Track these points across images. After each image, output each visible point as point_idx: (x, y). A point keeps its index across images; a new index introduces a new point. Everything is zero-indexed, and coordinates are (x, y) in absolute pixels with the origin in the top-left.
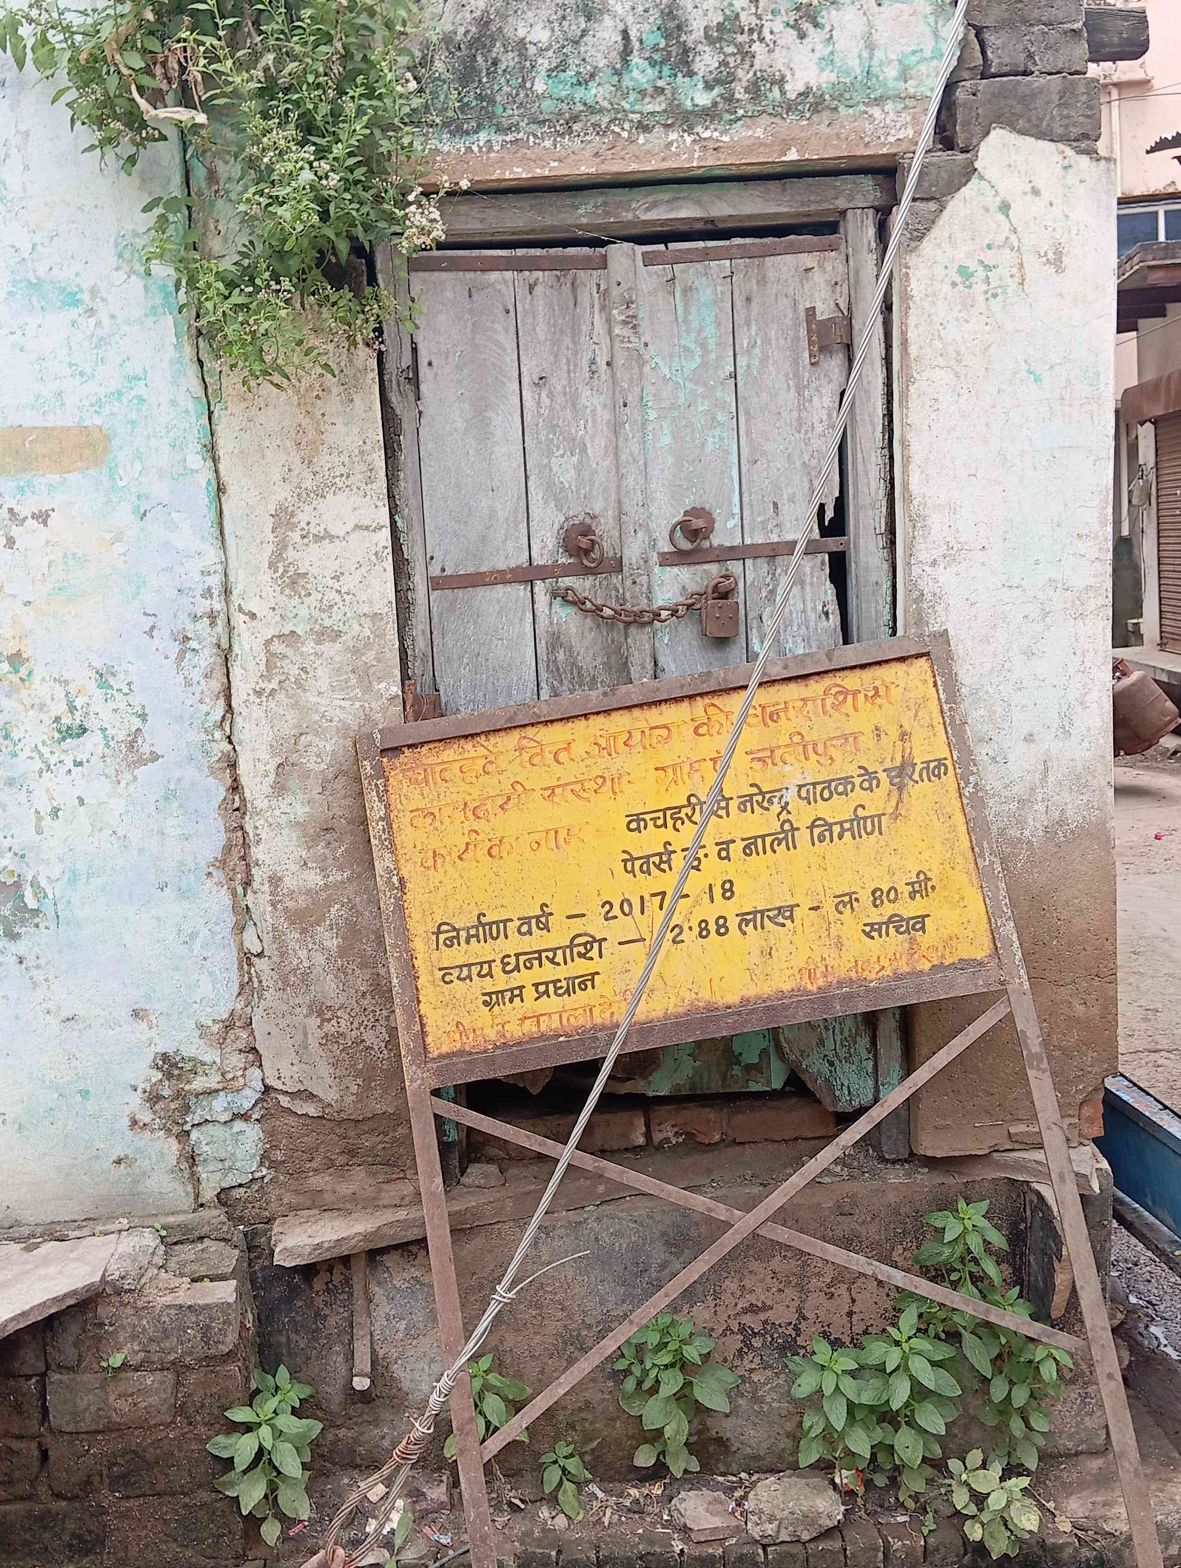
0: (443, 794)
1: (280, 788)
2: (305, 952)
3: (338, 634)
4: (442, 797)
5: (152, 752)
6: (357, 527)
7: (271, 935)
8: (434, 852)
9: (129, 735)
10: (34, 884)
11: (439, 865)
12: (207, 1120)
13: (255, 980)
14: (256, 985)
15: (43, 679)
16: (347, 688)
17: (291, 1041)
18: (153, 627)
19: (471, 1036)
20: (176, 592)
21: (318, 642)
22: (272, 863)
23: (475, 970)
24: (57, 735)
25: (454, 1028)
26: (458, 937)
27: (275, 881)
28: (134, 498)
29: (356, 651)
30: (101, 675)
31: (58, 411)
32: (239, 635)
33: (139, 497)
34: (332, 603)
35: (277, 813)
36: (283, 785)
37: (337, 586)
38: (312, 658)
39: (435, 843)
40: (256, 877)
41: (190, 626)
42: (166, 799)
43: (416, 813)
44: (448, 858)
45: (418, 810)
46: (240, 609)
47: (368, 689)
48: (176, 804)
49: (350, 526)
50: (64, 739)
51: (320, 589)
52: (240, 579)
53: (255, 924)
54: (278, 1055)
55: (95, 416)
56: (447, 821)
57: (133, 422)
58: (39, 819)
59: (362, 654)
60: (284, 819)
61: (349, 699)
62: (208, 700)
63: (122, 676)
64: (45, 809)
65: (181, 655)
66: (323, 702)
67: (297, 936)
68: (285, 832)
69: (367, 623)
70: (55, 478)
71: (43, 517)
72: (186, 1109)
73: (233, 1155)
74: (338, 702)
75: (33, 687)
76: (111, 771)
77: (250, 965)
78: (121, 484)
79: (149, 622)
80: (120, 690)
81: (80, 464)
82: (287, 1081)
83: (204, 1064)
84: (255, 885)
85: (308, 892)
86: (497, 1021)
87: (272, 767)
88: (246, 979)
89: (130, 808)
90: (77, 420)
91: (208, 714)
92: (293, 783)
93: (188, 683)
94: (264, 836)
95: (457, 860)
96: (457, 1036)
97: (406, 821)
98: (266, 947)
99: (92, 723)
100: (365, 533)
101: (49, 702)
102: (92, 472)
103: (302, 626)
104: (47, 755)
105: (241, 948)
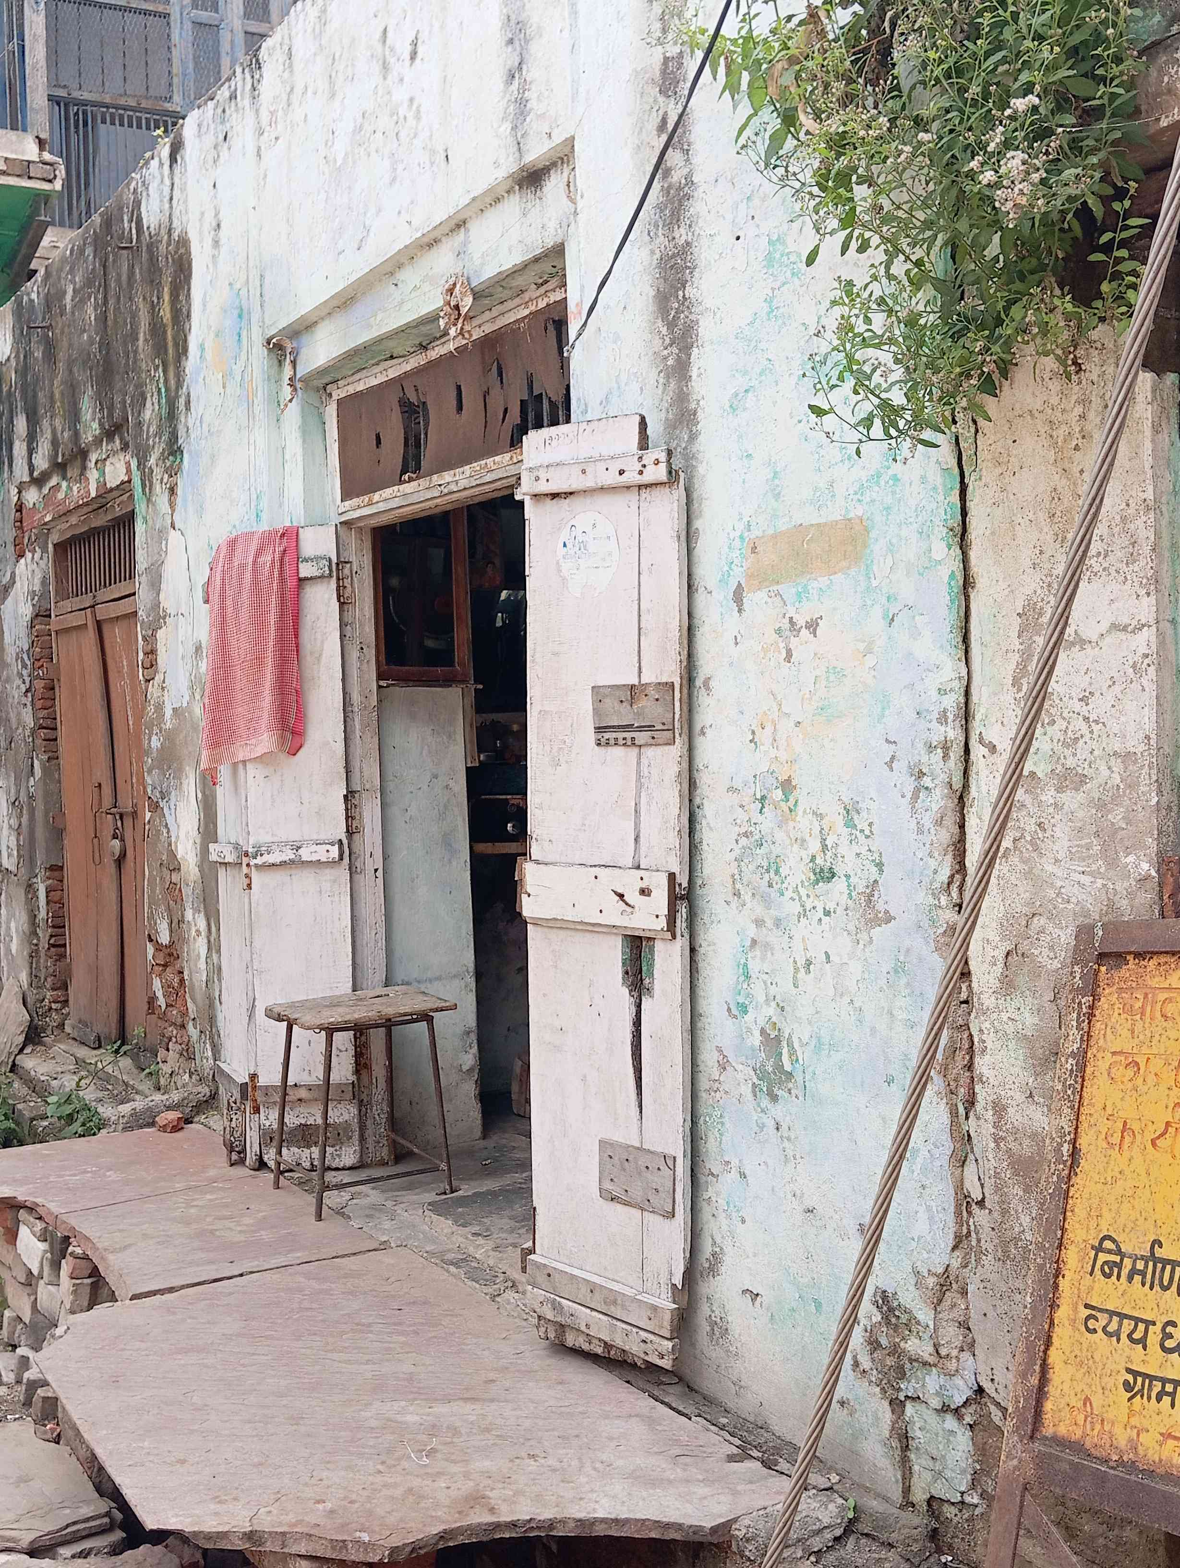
0: (1157, 1037)
1: (1007, 985)
2: (1028, 1219)
3: (1083, 779)
4: (1155, 1040)
5: (887, 912)
6: (1115, 627)
7: (993, 1180)
8: (1125, 1123)
9: (867, 887)
10: (790, 1044)
11: (1125, 1147)
12: (919, 1398)
13: (973, 1234)
14: (974, 1243)
15: (805, 812)
16: (1089, 857)
17: (1008, 1337)
18: (893, 757)
19: (1098, 1427)
20: (915, 716)
21: (1060, 790)
22: (996, 1083)
23: (1128, 1326)
24: (813, 877)
25: (1080, 1404)
26: (1119, 1266)
27: (999, 1109)
28: (884, 600)
29: (1101, 806)
30: (848, 812)
31: (829, 503)
32: (977, 774)
33: (889, 598)
34: (1078, 735)
35: (1004, 1017)
36: (1011, 981)
37: (1084, 711)
38: (1051, 810)
39: (1128, 1111)
40: (979, 1097)
41: (925, 759)
42: (896, 971)
43: (1118, 1058)
44: (1139, 1137)
45: (1120, 1053)
46: (981, 741)
47: (1112, 863)
48: (903, 981)
49: (1104, 626)
50: (817, 882)
51: (1065, 715)
52: (983, 699)
53: (976, 1160)
54: (992, 1348)
55: (858, 505)
56: (1151, 1079)
57: (888, 509)
58: (797, 970)
59: (1110, 812)
60: (1010, 1028)
61: (1091, 874)
62: (936, 854)
63: (864, 814)
64: (801, 962)
65: (915, 797)
66: (1060, 874)
67: (1021, 1193)
68: (1012, 1045)
69: (1117, 765)
70: (824, 581)
71: (812, 626)
72: (901, 1374)
73: (944, 1457)
74: (1076, 877)
75: (798, 819)
76: (851, 927)
77: (970, 1213)
78: (875, 583)
79: (889, 750)
80: (862, 831)
81: (844, 564)
82: (1001, 1388)
83: (918, 1323)
84: (979, 1107)
85: (1034, 1136)
86: (1134, 1421)
87: (1000, 954)
88: (965, 1231)
89: (866, 976)
90: (843, 512)
91: (935, 872)
92: (1021, 981)
93: (920, 831)
94: (989, 1044)
95: (1149, 1145)
96: (1081, 1418)
97: (1103, 1065)
98: (986, 1195)
99: (839, 869)
100: (1122, 635)
101: (807, 837)
102: (852, 572)
103: (1042, 766)
104: (804, 898)
105: (960, 1185)
